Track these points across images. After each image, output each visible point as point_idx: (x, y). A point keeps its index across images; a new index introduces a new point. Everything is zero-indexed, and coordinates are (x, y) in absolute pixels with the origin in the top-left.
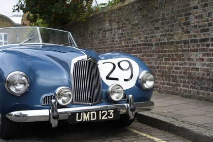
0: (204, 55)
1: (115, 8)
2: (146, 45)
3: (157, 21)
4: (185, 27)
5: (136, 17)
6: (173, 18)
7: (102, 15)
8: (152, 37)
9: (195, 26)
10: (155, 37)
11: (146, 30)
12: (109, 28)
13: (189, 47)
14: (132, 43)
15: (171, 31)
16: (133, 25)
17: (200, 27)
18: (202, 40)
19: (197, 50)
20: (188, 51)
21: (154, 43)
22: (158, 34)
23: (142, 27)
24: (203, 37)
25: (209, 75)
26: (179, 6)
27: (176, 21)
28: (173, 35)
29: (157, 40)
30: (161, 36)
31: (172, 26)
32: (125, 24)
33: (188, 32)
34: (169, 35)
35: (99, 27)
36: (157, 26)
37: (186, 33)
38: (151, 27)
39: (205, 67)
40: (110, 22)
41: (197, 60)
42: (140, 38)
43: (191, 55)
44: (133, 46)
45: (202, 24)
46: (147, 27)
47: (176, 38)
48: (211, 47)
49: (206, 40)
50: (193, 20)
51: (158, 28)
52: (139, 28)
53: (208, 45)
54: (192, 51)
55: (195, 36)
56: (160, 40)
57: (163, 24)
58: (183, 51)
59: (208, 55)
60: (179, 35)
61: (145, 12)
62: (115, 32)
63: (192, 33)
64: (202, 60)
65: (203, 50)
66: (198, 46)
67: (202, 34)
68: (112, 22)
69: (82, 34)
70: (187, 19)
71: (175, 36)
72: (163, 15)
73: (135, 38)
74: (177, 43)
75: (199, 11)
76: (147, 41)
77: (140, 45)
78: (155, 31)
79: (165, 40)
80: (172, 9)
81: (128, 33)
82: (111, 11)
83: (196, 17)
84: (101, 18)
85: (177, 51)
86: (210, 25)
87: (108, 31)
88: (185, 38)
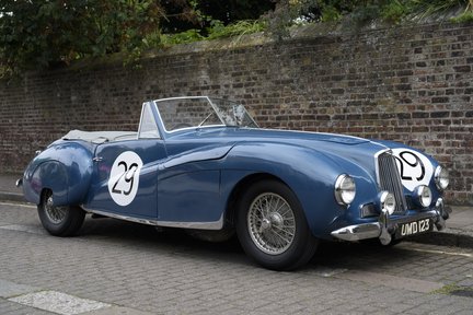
0: (439, 137)
1: (224, 47)
2: (312, 117)
3: (338, 79)
4: (401, 93)
5: (283, 70)
6: (375, 76)
7: (189, 57)
8: (328, 105)
9: (422, 93)
10: (334, 105)
11: (312, 93)
12: (210, 83)
13: (409, 124)
14: (276, 113)
15: (372, 97)
16: (278, 82)
17: (431, 94)
18: (434, 115)
19: (426, 129)
20: (407, 130)
21: (331, 116)
22: (342, 101)
23: (302, 87)
24: (438, 110)
25: (452, 165)
26: (387, 60)
27: (380, 82)
28: (375, 104)
29: (338, 111)
30: (348, 104)
31: (374, 89)
32: (255, 78)
33: (408, 101)
34: (367, 103)
35: (183, 80)
36: (337, 86)
37: (402, 101)
38: (321, 87)
39: (444, 154)
40: (213, 72)
41: (427, 144)
42: (295, 106)
43: (415, 137)
44: (278, 118)
45: (435, 90)
46: (315, 87)
47: (382, 109)
48: (452, 125)
49: (445, 114)
50: (416, 83)
51: (341, 92)
52: (293, 89)
53: (447, 122)
54: (415, 129)
55: (422, 108)
56: (345, 111)
57: (351, 84)
58: (398, 130)
59: (448, 136)
60: (387, 104)
61: (307, 62)
62: (227, 92)
63: (415, 102)
64: (438, 144)
65: (439, 129)
66: (428, 122)
67: (435, 105)
68: (219, 72)
69: (124, 90)
70: (403, 80)
71: (380, 106)
72: (352, 71)
73: (284, 106)
74: (385, 116)
75: (429, 70)
76: (316, 112)
77: (299, 117)
78: (334, 96)
79: (359, 111)
80: (372, 63)
81: (265, 96)
82: (215, 52)
83: (423, 80)
84: (184, 64)
85: (385, 129)
86: (450, 92)
87: (204, 88)
88: (401, 109)
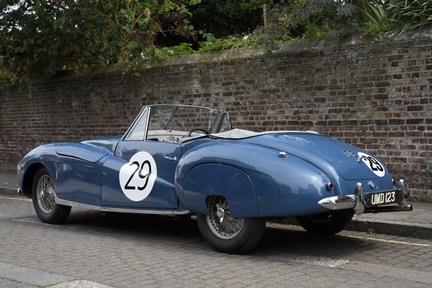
0: (414, 141)
1: (215, 59)
2: (296, 123)
3: (320, 89)
4: (378, 102)
5: (270, 80)
6: (355, 86)
7: (182, 68)
8: (311, 112)
9: (399, 102)
10: (317, 112)
11: (296, 102)
12: (202, 91)
13: (386, 129)
14: (262, 119)
15: (352, 105)
16: (264, 91)
17: (406, 103)
18: (409, 122)
19: (402, 135)
20: (384, 135)
21: (314, 122)
22: (324, 109)
23: (287, 96)
24: (413, 117)
25: (425, 167)
26: (366, 72)
27: (359, 91)
28: (354, 112)
29: (321, 117)
30: (330, 111)
31: (354, 98)
32: (243, 88)
33: (385, 109)
34: (347, 111)
35: (177, 88)
36: (319, 95)
37: (379, 109)
38: (305, 96)
39: (418, 157)
40: (205, 82)
41: (402, 148)
42: (281, 112)
43: (391, 141)
44: (265, 124)
45: (410, 99)
46: (299, 95)
47: (362, 117)
48: (426, 131)
49: (420, 121)
50: (392, 93)
51: (323, 100)
52: (279, 97)
53: (422, 128)
54: (392, 135)
55: (398, 115)
56: (327, 117)
57: (333, 94)
58: (375, 134)
59: (422, 141)
60: (366, 112)
61: (292, 73)
62: (217, 99)
63: (391, 110)
64: (413, 147)
65: (414, 134)
66: (405, 128)
67: (410, 113)
68: (210, 82)
69: (121, 97)
70: (380, 90)
71: (359, 114)
72: (334, 82)
73: (270, 112)
74: (364, 122)
75: (405, 82)
76: (300, 118)
77: (284, 123)
78: (317, 104)
79: (339, 117)
80: (352, 74)
81: (252, 103)
82: (207, 64)
83: (399, 90)
84: (177, 74)
85: (364, 134)
86: (424, 101)
87: (196, 96)
88: (379, 116)
